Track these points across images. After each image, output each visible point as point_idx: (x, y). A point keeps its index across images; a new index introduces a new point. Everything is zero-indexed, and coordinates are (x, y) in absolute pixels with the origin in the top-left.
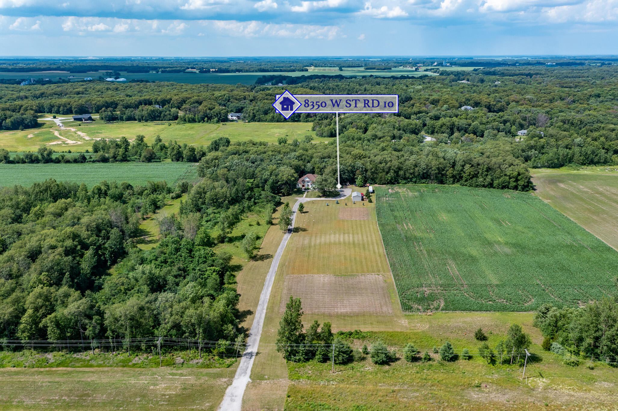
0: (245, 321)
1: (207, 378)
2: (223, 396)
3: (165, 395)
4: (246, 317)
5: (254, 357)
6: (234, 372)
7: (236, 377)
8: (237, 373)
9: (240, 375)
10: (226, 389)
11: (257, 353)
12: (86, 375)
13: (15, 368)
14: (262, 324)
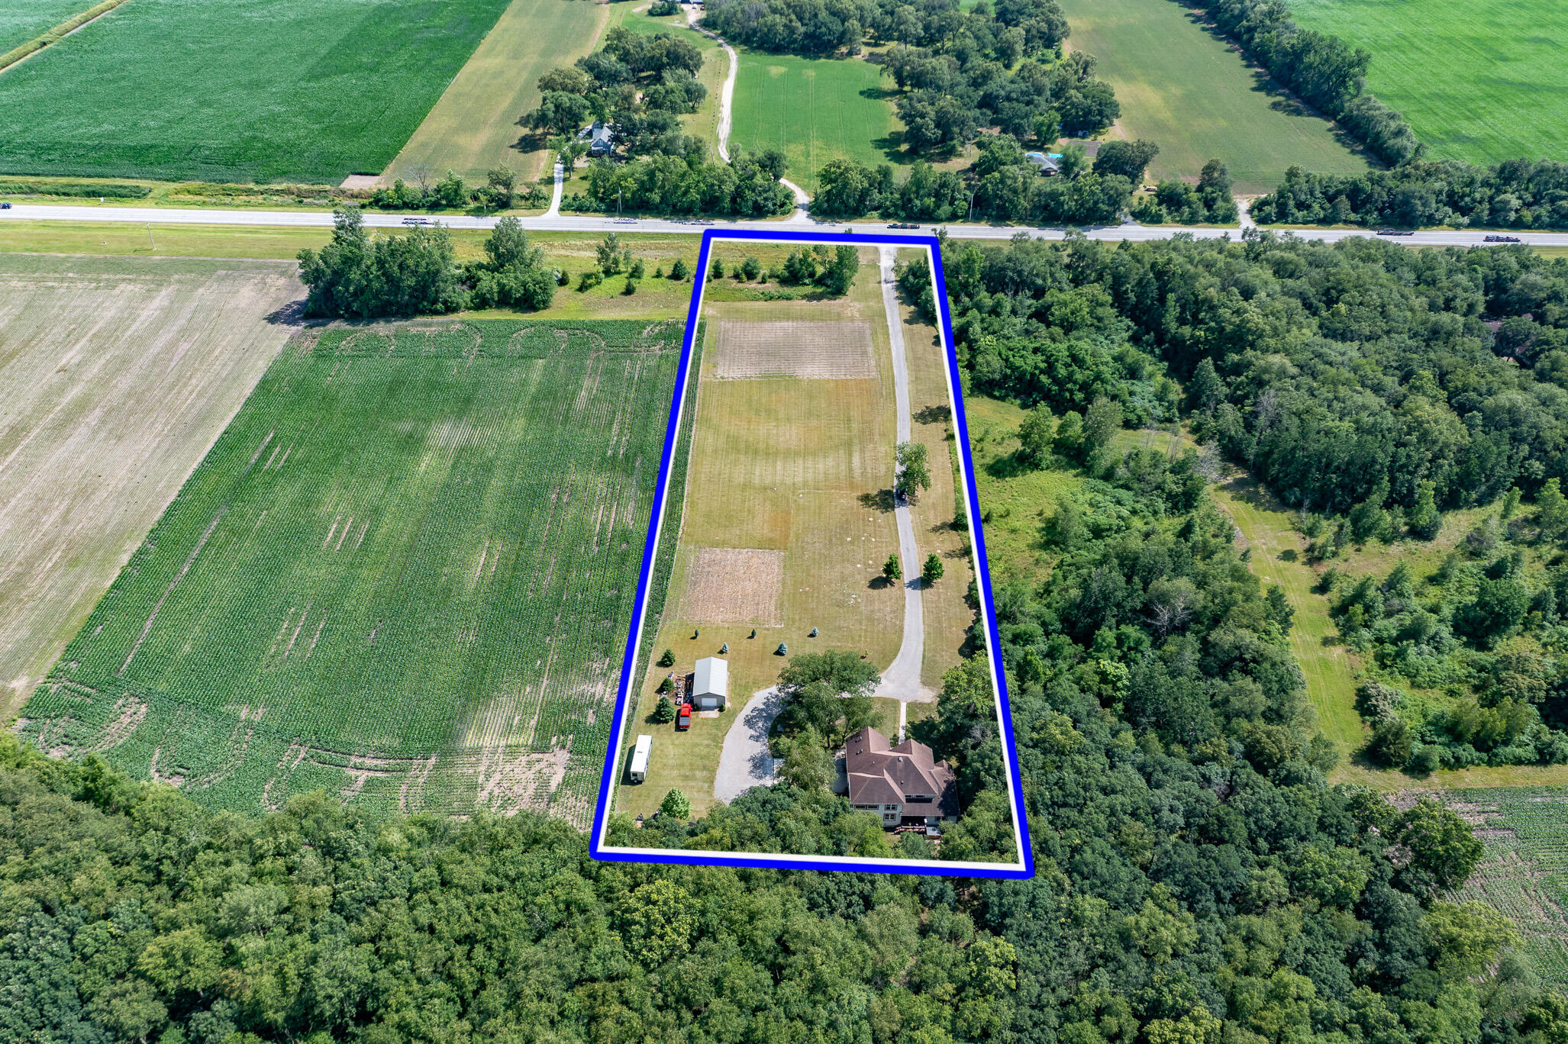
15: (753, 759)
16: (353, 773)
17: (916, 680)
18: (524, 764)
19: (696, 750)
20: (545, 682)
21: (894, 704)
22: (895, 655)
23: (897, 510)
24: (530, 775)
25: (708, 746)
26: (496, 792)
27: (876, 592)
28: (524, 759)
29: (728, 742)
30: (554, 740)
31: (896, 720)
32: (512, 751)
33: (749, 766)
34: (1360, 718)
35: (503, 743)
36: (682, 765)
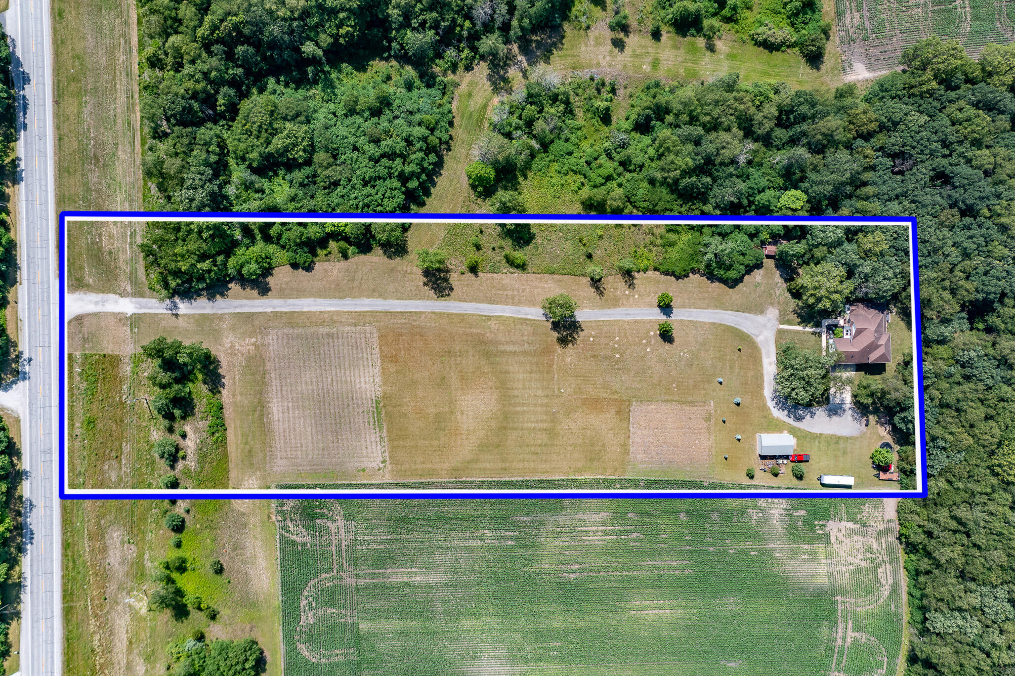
0: (244, 289)
1: (128, 271)
2: (103, 292)
3: (100, 235)
4: (252, 289)
5: (170, 312)
6: (142, 295)
7: (134, 300)
8: (141, 300)
9: (136, 303)
10: (115, 293)
11: (177, 315)
12: (128, 148)
13: (137, 66)
14: (238, 310)
15: (829, 416)
16: (849, 640)
17: (760, 318)
18: (839, 546)
19: (823, 448)
20: (771, 545)
21: (780, 333)
22: (737, 329)
23: (578, 319)
24: (847, 541)
25: (819, 442)
26: (860, 557)
27: (676, 339)
28: (835, 546)
29: (816, 430)
30: (821, 532)
31: (797, 332)
32: (829, 556)
33: (835, 418)
34: (780, 53)
35: (824, 561)
36: (836, 456)
